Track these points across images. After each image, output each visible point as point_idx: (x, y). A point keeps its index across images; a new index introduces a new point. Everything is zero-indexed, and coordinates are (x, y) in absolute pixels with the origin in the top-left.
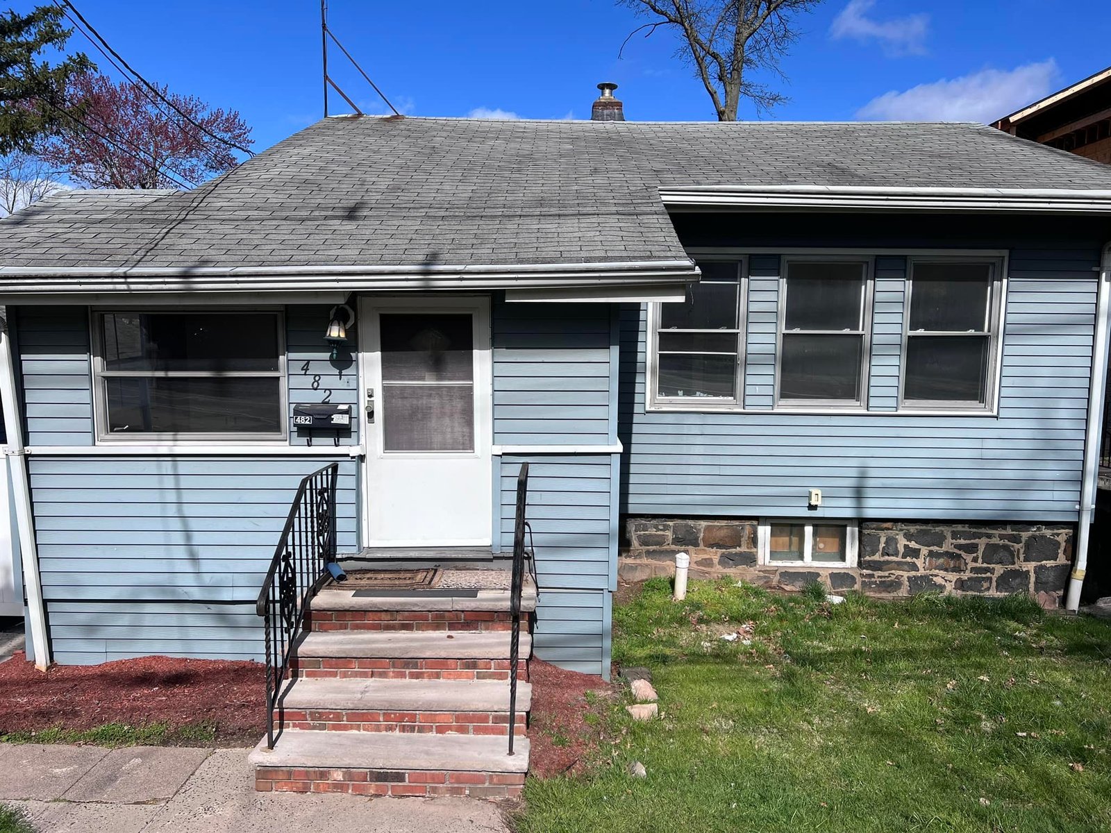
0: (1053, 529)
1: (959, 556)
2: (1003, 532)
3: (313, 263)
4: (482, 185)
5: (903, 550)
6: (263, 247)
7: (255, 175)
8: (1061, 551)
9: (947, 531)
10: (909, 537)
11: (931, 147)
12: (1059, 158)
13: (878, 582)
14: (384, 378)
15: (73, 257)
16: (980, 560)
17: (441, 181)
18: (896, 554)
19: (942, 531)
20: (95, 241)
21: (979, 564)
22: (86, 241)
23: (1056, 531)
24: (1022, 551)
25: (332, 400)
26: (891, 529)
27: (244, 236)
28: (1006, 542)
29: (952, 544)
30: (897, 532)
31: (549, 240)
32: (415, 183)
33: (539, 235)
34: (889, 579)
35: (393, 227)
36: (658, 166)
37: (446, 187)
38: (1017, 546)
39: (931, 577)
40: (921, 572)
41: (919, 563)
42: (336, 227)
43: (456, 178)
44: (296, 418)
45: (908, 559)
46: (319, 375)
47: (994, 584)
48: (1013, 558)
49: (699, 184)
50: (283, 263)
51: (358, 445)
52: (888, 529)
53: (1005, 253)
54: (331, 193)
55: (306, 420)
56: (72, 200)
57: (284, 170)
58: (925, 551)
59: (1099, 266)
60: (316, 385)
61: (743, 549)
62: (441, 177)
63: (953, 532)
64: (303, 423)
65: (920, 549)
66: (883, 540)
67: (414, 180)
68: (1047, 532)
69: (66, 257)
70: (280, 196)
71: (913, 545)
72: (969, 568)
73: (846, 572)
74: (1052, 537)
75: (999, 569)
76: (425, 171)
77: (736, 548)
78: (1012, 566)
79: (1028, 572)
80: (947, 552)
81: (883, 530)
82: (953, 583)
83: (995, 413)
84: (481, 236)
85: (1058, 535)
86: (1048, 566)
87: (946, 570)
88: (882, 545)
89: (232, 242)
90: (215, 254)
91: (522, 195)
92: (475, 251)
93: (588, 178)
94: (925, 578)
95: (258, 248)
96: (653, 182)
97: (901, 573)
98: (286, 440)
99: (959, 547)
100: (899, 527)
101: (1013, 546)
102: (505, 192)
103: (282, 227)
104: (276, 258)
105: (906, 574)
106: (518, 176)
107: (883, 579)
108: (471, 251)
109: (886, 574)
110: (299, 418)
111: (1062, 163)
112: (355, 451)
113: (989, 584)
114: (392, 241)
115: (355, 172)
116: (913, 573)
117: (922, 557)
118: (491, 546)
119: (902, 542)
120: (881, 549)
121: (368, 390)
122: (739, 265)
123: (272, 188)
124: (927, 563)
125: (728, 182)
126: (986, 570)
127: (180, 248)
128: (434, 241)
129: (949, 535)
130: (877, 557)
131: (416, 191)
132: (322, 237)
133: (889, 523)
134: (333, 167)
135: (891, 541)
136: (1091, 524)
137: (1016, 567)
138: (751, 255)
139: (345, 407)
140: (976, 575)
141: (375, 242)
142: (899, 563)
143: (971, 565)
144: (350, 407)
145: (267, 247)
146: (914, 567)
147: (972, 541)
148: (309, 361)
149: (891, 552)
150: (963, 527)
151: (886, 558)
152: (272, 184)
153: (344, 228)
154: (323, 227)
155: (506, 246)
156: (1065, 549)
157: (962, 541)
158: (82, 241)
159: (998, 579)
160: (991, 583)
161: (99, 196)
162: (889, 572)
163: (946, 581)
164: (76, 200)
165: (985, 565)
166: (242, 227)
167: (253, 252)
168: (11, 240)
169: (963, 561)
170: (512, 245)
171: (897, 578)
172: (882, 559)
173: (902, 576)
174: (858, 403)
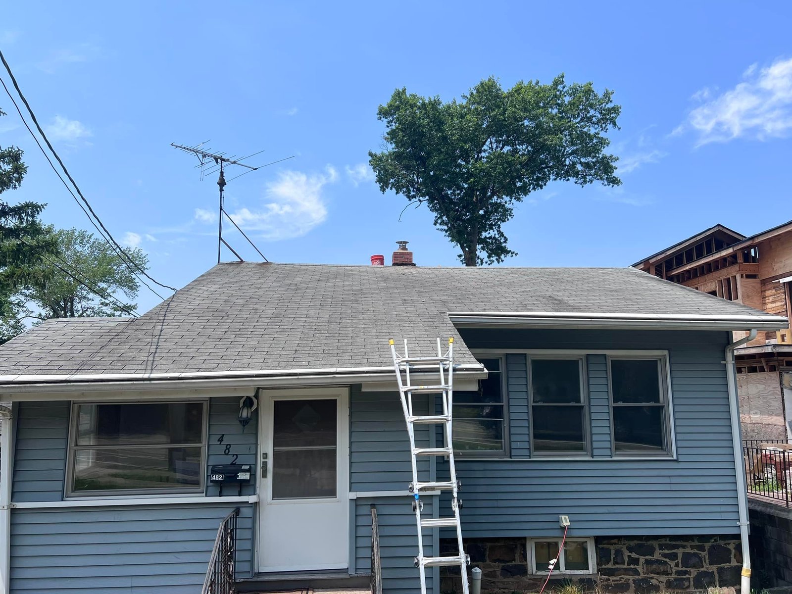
0: (725, 540)
1: (666, 563)
2: (693, 544)
3: (234, 369)
4: (335, 311)
5: (627, 559)
6: (197, 358)
7: (182, 306)
8: (732, 556)
9: (655, 544)
10: (630, 549)
11: (609, 285)
12: (689, 293)
13: (613, 585)
14: (275, 445)
15: (67, 367)
16: (680, 565)
17: (307, 309)
18: (623, 563)
19: (652, 544)
20: (80, 355)
21: (680, 568)
22: (75, 355)
23: (727, 542)
24: (707, 557)
25: (238, 462)
26: (618, 544)
27: (182, 351)
28: (696, 551)
29: (660, 554)
30: (621, 546)
31: (386, 350)
32: (291, 311)
33: (379, 346)
34: (620, 582)
35: (282, 342)
36: (444, 298)
37: (312, 312)
38: (703, 554)
39: (649, 579)
40: (642, 576)
41: (640, 568)
42: (244, 343)
43: (317, 307)
44: (213, 476)
45: (632, 566)
46: (230, 445)
47: (692, 583)
48: (702, 563)
49: (472, 310)
50: (213, 369)
51: (255, 494)
52: (615, 544)
53: (666, 352)
54: (236, 319)
55: (219, 477)
56: (58, 325)
57: (201, 302)
58: (642, 559)
59: (725, 361)
60: (227, 451)
61: (517, 562)
62: (306, 306)
63: (660, 545)
64: (217, 479)
65: (639, 558)
66: (613, 552)
67: (289, 309)
68: (722, 543)
69: (62, 368)
70: (202, 321)
71: (634, 555)
72: (674, 571)
73: (590, 577)
74: (725, 546)
75: (694, 572)
76: (296, 303)
77: (512, 562)
78: (702, 569)
79: (713, 572)
80: (657, 560)
81: (612, 545)
82: (664, 583)
83: (675, 457)
84: (342, 348)
85: (729, 544)
86: (725, 567)
87: (658, 573)
88: (613, 556)
89: (176, 355)
90: (165, 363)
91: (362, 318)
92: (340, 358)
93: (402, 307)
94: (646, 580)
95: (194, 358)
96: (443, 309)
97: (628, 577)
98: (203, 493)
99: (665, 555)
100: (623, 542)
101: (700, 554)
102: (350, 316)
103: (207, 344)
104: (208, 366)
105: (631, 578)
106: (356, 305)
107: (616, 583)
108: (338, 358)
109: (618, 578)
110: (214, 476)
111: (691, 296)
112: (252, 499)
113: (688, 583)
114: (283, 352)
115: (250, 303)
116: (637, 577)
117: (641, 564)
118: (348, 569)
119: (627, 553)
120: (612, 559)
121: (264, 454)
122: (500, 360)
123: (196, 315)
124: (645, 569)
125: (490, 310)
126: (685, 573)
127: (141, 359)
128: (312, 352)
129: (657, 547)
130: (610, 565)
131: (293, 316)
132: (237, 350)
133: (615, 540)
134: (234, 300)
135: (618, 553)
136: (749, 535)
137: (704, 569)
138: (507, 354)
139: (247, 467)
140: (679, 577)
141: (272, 353)
142: (625, 570)
143: (675, 569)
144: (250, 467)
145: (201, 358)
146: (636, 572)
147: (673, 551)
148: (223, 435)
149: (619, 561)
150: (666, 540)
151: (617, 566)
152: (194, 312)
153: (249, 343)
154: (236, 343)
155: (359, 354)
156: (735, 555)
157: (666, 552)
158: (71, 355)
159: (694, 578)
160: (690, 582)
161: (77, 322)
162: (620, 577)
163: (660, 582)
164: (61, 326)
165: (684, 569)
166: (180, 344)
167: (191, 362)
168: (21, 355)
169: (669, 566)
170: (363, 354)
171: (625, 581)
172: (614, 567)
173: (629, 580)
174: (585, 453)
